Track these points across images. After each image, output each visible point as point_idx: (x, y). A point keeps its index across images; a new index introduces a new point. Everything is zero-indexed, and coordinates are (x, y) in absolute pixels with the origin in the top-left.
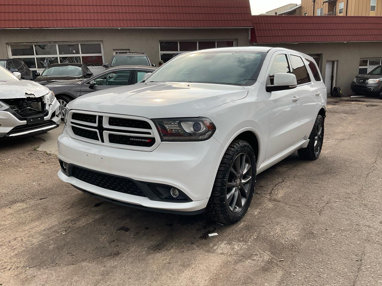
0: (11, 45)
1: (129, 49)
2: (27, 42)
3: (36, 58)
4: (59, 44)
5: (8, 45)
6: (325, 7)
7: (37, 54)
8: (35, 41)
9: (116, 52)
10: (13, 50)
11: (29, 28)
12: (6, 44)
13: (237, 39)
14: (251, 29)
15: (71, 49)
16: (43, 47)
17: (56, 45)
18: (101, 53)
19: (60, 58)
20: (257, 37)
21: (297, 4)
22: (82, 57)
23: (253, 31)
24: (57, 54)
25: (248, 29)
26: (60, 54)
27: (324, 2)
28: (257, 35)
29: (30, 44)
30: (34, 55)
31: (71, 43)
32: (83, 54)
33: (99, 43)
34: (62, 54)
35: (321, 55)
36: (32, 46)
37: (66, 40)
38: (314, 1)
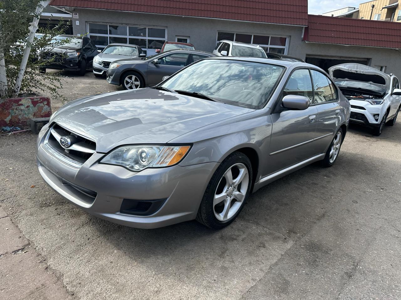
0: (89, 23)
1: (190, 37)
2: (102, 22)
3: (109, 37)
4: (129, 26)
5: (87, 23)
6: (383, 13)
7: (110, 34)
8: (109, 22)
9: (178, 39)
10: (91, 29)
11: (106, 9)
13: (290, 36)
14: (305, 28)
15: (139, 31)
16: (116, 28)
17: (127, 27)
18: (165, 38)
19: (129, 38)
20: (310, 35)
21: (355, 8)
22: (148, 40)
23: (307, 29)
24: (127, 35)
25: (303, 27)
26: (129, 35)
27: (383, 8)
28: (310, 34)
29: (105, 24)
30: (107, 34)
31: (140, 26)
32: (148, 38)
33: (164, 28)
34: (131, 36)
35: (370, 59)
36: (107, 26)
37: (136, 23)
38: (373, 6)
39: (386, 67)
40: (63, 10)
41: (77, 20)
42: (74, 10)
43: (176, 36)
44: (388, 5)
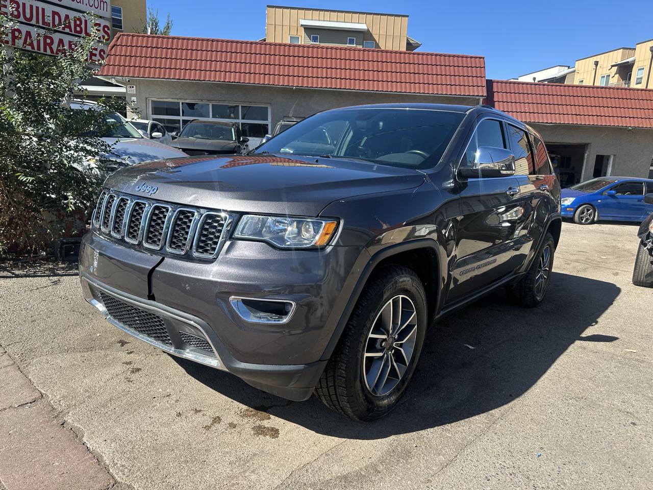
0: (152, 100)
2: (172, 97)
3: (183, 120)
4: (213, 103)
5: (149, 100)
6: (613, 73)
7: (183, 115)
8: (182, 98)
10: (154, 108)
11: (177, 79)
12: (146, 98)
14: (483, 99)
15: (228, 111)
16: (191, 106)
17: (209, 104)
18: (267, 120)
21: (569, 67)
22: (241, 123)
23: (485, 101)
24: (209, 117)
25: (479, 99)
26: (213, 117)
27: (612, 66)
29: (176, 101)
30: (180, 116)
31: (229, 103)
32: (243, 120)
33: (266, 106)
34: (216, 118)
35: (589, 145)
36: (179, 103)
37: (223, 99)
38: (596, 63)
39: (614, 155)
40: (113, 81)
41: (133, 95)
42: (129, 81)
43: (284, 117)
44: (620, 60)
